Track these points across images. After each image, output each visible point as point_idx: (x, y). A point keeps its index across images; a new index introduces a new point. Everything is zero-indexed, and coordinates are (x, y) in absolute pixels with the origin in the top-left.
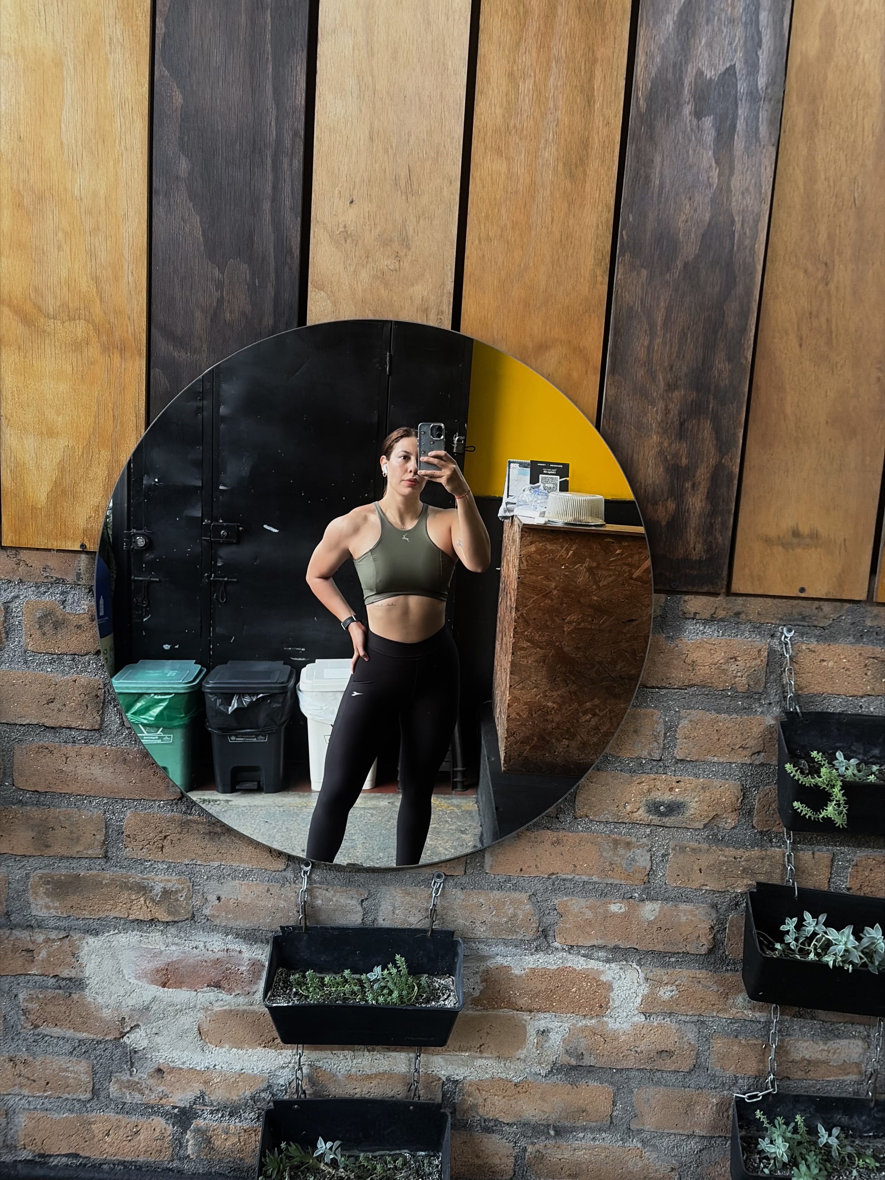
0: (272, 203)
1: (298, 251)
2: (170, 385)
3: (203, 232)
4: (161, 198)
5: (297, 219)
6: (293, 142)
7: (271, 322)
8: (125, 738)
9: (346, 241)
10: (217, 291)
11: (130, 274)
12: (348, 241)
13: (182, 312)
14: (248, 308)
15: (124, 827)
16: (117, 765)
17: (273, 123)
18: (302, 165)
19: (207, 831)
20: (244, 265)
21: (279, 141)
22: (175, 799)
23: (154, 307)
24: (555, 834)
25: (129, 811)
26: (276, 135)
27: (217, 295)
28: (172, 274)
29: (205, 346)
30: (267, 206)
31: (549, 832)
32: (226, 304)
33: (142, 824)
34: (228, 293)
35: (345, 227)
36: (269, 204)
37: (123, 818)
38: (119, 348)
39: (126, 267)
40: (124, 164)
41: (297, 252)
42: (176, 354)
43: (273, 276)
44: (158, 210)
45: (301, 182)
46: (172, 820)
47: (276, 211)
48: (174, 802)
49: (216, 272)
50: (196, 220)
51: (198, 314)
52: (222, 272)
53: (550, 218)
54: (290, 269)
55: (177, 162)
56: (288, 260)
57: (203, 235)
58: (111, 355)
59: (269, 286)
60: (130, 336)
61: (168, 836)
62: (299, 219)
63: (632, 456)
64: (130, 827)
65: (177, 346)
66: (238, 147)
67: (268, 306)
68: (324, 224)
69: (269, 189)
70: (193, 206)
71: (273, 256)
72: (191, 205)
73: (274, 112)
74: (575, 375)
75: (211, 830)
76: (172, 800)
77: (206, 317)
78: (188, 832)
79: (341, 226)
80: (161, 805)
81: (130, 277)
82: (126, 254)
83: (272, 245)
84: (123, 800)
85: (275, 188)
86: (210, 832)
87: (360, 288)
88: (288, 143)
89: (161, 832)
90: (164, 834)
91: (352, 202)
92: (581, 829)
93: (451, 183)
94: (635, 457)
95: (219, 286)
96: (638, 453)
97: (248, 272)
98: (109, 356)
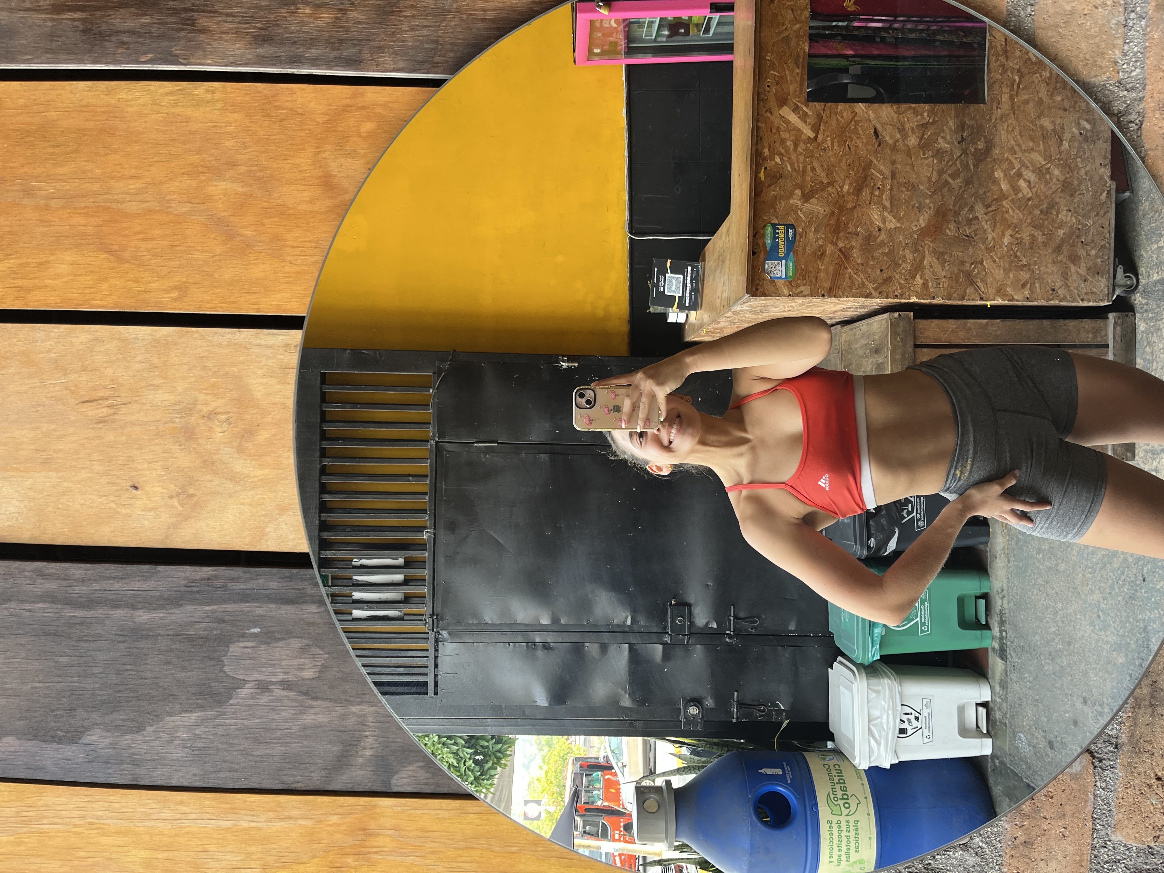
0: (138, 609)
1: (206, 569)
2: (417, 761)
3: (186, 712)
4: (142, 772)
5: (159, 571)
6: (51, 576)
7: (313, 608)
8: (987, 843)
9: (192, 496)
10: (271, 691)
11: (255, 819)
12: (191, 491)
13: (305, 743)
14: (296, 644)
15: (1140, 846)
16: (1035, 855)
17: (28, 607)
18: (82, 565)
19: (1149, 710)
20: (231, 650)
21: (53, 599)
22: (1093, 763)
23: (300, 786)
24: (1149, 114)
25: (1113, 838)
26: (44, 602)
27: (278, 692)
28: (251, 758)
29: (354, 709)
30: (142, 617)
31: (1146, 125)
32: (290, 677)
33: (1137, 817)
34: (274, 674)
35: (171, 497)
36: (140, 613)
37: (1125, 846)
38: (364, 838)
39: (245, 825)
40: (103, 821)
41: (207, 571)
42: (368, 753)
43: (247, 607)
44: (160, 777)
45: (106, 566)
46: (1130, 768)
47: (150, 605)
48: (1097, 763)
49: (244, 692)
50: (171, 721)
51: (309, 718)
52: (241, 684)
53: (131, 182)
54: (233, 579)
55: (93, 747)
56: (218, 583)
57: (192, 711)
58: (374, 850)
59: (259, 611)
60: (346, 820)
61: (1156, 775)
62: (160, 568)
63: (491, 20)
64: (1141, 835)
65: (357, 752)
66: (64, 660)
67: (288, 611)
68: (169, 528)
69: (119, 613)
70: (152, 726)
71: (215, 607)
72: (149, 729)
73: (14, 605)
74: (368, 127)
75: (1147, 703)
76: (1095, 767)
77: (311, 707)
78: (1150, 742)
79: (170, 502)
80: (1104, 785)
81: (259, 819)
82: (228, 824)
83: (199, 608)
84: (1094, 848)
85: (115, 605)
86: (1151, 705)
87: (259, 472)
88: (53, 586)
89: (1150, 786)
90: (1153, 781)
91: (136, 488)
92: (1138, 70)
93: (97, 339)
94: (491, 15)
95: (263, 687)
96: (484, 11)
97: (242, 644)
98: (376, 853)
